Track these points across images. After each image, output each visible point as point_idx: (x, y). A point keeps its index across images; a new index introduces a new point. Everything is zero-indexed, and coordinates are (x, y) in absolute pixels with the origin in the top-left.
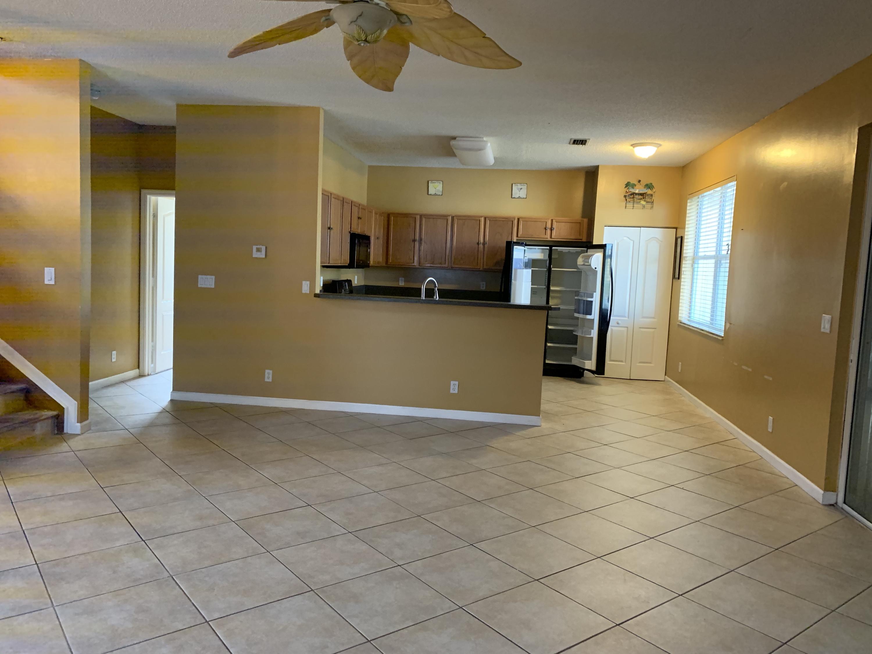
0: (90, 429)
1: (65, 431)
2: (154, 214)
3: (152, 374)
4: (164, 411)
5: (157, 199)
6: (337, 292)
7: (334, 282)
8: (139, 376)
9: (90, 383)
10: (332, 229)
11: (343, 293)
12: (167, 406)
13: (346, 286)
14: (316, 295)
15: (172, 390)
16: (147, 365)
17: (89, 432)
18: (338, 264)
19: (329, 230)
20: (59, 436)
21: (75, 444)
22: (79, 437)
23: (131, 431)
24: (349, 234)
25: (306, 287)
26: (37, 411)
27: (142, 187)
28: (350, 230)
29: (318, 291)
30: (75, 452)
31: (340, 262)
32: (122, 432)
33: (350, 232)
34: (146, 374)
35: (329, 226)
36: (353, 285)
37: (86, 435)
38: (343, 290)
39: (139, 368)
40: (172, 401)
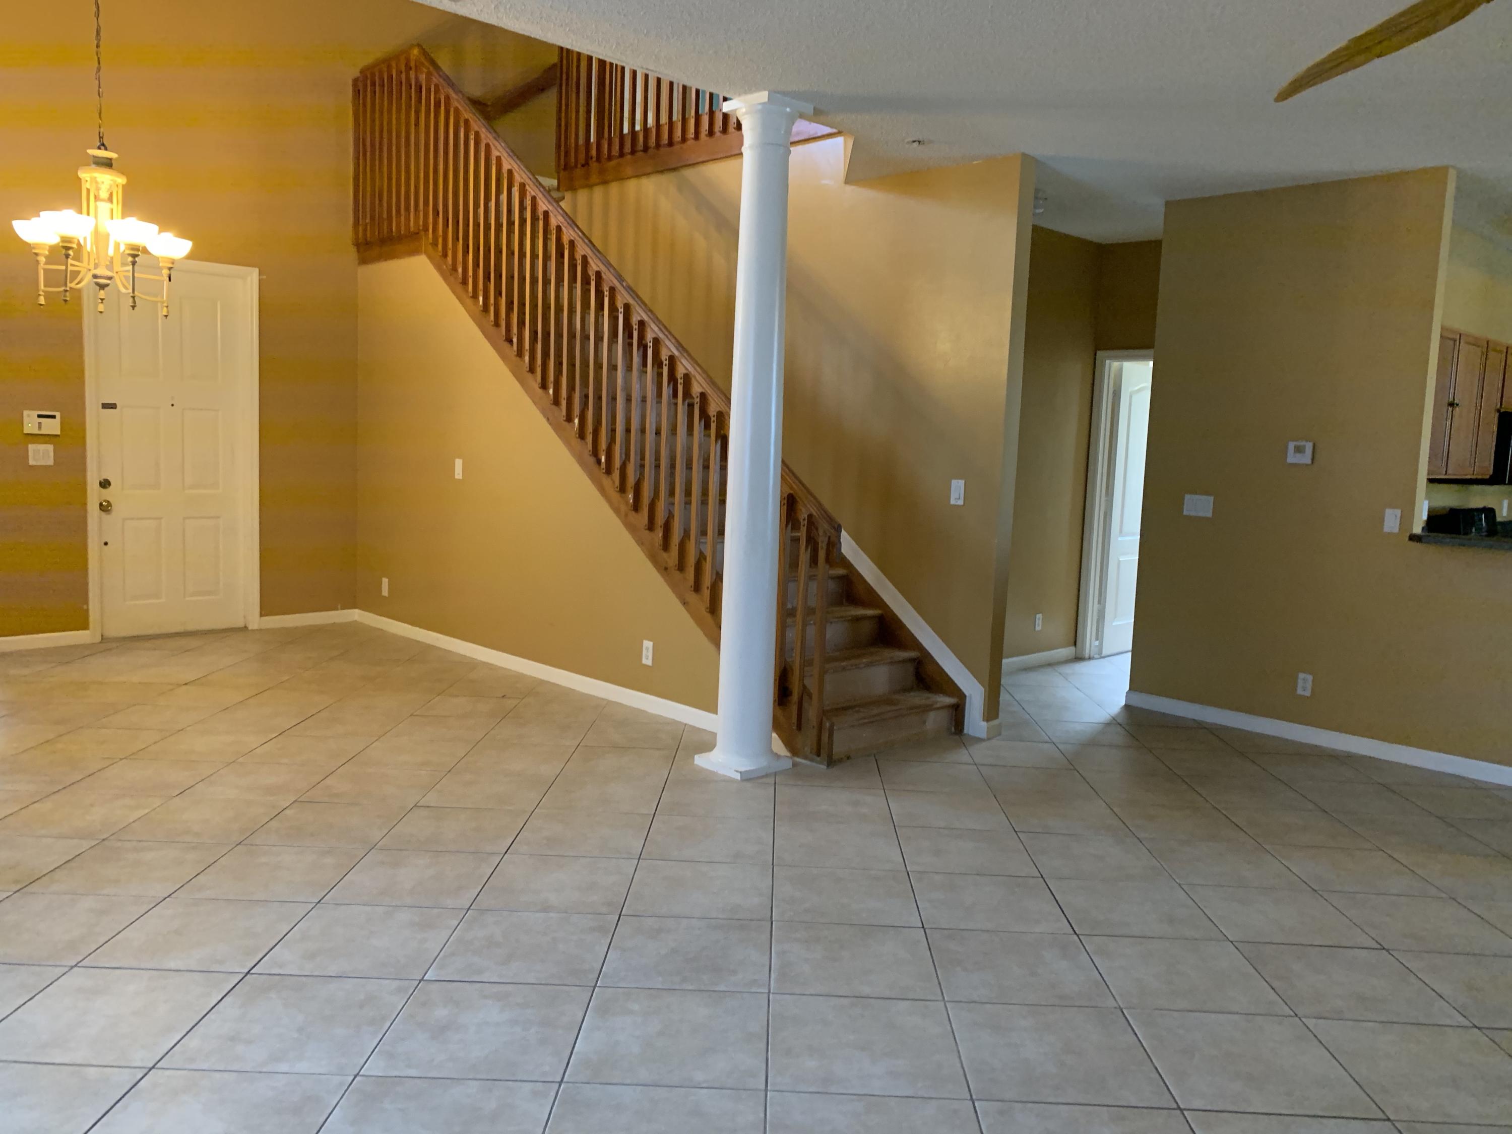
0: (1000, 734)
1: (965, 731)
2: (1115, 390)
3: (1096, 656)
4: (1113, 722)
5: (1122, 365)
6: (1459, 533)
7: (1454, 513)
8: (1075, 658)
9: (1004, 661)
10: (1457, 405)
11: (1473, 534)
12: (1119, 714)
13: (1481, 520)
14: (1413, 538)
15: (1128, 688)
16: (1089, 642)
17: (998, 738)
18: (1466, 475)
19: (1450, 409)
20: (957, 737)
21: (979, 753)
22: (984, 744)
23: (1061, 747)
24: (1497, 415)
25: (1391, 521)
26: (930, 695)
27: (1097, 348)
28: (1499, 406)
29: (1417, 529)
30: (980, 768)
31: (1472, 472)
32: (1046, 746)
33: (1498, 411)
34: (1087, 656)
35: (1451, 399)
36: (1499, 519)
37: (994, 742)
38: (1474, 530)
39: (1075, 644)
40: (1127, 707)
